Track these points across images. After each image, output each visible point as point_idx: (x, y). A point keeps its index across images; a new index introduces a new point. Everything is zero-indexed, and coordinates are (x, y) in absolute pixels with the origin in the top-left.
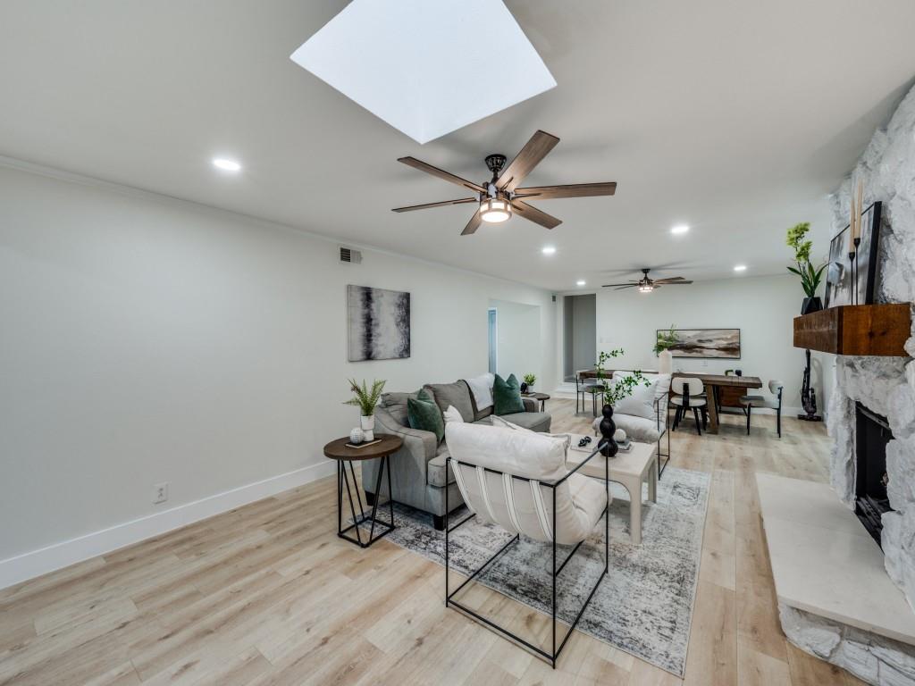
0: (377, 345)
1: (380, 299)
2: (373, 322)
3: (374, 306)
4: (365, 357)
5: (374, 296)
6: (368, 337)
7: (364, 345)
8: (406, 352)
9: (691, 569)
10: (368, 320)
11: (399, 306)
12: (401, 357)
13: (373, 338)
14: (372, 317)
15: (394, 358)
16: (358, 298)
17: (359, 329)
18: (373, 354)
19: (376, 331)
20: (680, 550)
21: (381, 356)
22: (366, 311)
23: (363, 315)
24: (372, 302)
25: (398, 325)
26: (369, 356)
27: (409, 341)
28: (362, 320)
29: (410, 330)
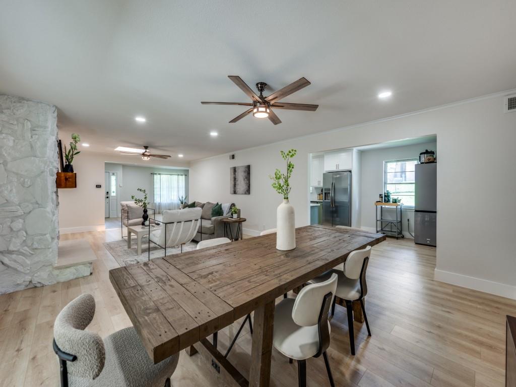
0: (237, 189)
3: (236, 173)
5: (237, 170)
6: (235, 185)
7: (234, 188)
8: (248, 191)
10: (235, 179)
11: (245, 172)
12: (245, 194)
15: (242, 194)
16: (232, 171)
17: (233, 183)
19: (237, 183)
21: (239, 193)
23: (233, 177)
25: (244, 180)
26: (235, 193)
27: (249, 187)
28: (233, 179)
29: (249, 182)
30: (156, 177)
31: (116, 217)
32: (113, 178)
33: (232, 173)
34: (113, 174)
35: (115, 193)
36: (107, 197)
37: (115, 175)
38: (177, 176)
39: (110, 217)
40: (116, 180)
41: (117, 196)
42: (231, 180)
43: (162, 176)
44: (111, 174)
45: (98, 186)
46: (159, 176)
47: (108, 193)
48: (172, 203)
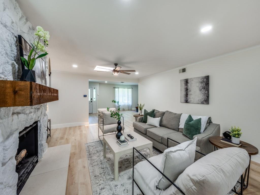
0: (190, 98)
1: (192, 82)
2: (189, 90)
3: (189, 85)
4: (185, 102)
5: (189, 81)
6: (187, 95)
7: (185, 98)
8: (206, 101)
9: (89, 158)
10: (187, 90)
12: (202, 103)
13: (188, 95)
14: (188, 88)
15: (198, 104)
16: (183, 83)
17: (184, 93)
18: (188, 101)
19: (189, 93)
20: (93, 162)
21: (192, 102)
22: (186, 87)
23: (185, 88)
24: (188, 83)
26: (187, 101)
27: (208, 97)
28: (184, 90)
29: (208, 92)
30: (116, 89)
31: (96, 113)
32: (94, 90)
33: (184, 85)
34: (94, 88)
35: (95, 99)
36: (91, 102)
37: (95, 88)
38: (127, 89)
39: (93, 113)
40: (96, 92)
41: (96, 101)
42: (181, 90)
43: (120, 89)
44: (93, 88)
45: (85, 96)
46: (118, 89)
47: (92, 99)
48: (125, 105)
